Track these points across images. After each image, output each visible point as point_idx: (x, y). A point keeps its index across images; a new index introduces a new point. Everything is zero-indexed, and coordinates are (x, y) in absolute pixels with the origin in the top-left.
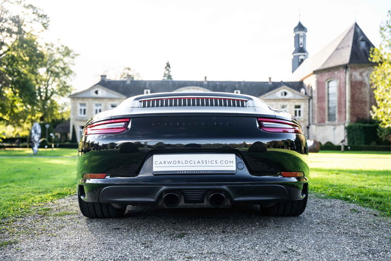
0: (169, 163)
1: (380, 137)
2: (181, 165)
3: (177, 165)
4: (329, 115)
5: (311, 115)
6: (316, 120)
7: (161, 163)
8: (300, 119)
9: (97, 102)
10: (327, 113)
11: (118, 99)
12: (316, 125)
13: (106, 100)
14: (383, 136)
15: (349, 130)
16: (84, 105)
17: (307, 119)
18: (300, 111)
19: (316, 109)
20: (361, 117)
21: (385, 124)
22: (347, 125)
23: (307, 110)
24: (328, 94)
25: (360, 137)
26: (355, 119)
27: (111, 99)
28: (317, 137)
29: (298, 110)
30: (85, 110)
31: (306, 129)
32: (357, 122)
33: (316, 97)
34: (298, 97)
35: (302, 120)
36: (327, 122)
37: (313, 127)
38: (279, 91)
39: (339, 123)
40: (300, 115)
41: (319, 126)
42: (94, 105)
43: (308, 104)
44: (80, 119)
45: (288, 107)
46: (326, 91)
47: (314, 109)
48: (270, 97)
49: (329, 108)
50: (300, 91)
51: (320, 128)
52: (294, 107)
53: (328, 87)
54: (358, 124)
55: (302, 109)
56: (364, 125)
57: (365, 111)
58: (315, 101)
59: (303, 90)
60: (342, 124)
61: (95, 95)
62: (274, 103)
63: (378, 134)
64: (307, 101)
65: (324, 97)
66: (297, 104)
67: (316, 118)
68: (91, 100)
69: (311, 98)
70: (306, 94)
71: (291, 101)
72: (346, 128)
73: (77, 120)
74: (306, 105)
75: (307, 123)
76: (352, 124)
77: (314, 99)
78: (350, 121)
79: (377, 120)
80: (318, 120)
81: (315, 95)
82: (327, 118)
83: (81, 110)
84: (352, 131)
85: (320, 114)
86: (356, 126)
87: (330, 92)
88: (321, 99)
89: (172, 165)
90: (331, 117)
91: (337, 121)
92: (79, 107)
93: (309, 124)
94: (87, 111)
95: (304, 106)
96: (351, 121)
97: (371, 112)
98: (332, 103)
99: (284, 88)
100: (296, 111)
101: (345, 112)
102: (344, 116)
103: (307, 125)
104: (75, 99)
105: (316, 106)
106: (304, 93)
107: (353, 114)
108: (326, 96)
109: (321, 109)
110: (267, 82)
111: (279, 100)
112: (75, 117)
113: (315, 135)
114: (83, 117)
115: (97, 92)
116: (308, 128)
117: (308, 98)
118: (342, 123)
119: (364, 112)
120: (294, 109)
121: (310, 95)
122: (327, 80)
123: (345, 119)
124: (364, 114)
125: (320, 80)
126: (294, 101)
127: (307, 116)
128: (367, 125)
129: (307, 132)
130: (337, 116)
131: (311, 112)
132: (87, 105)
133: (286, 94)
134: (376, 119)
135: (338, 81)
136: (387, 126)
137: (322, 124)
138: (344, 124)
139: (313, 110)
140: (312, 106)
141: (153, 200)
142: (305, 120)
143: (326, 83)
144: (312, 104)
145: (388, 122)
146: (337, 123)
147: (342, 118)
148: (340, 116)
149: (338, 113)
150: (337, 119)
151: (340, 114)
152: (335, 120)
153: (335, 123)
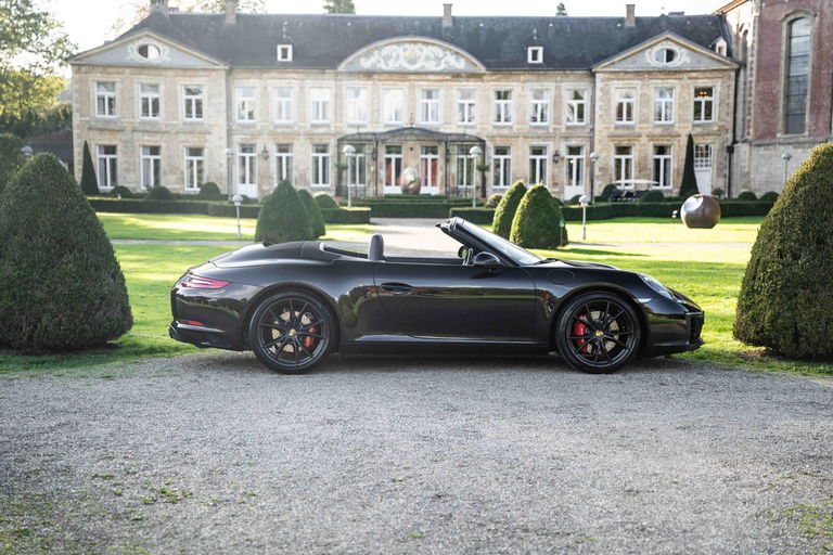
4: (787, 115)
5: (740, 115)
6: (751, 130)
8: (709, 125)
9: (146, 79)
10: (781, 111)
11: (206, 70)
12: (750, 143)
13: (171, 73)
16: (111, 86)
17: (731, 126)
18: (709, 105)
19: (752, 98)
23: (732, 101)
24: (789, 58)
27: (185, 70)
28: (752, 176)
29: (703, 100)
30: (110, 100)
31: (726, 154)
33: (754, 66)
34: (706, 64)
35: (716, 128)
36: (779, 135)
37: (742, 150)
38: (651, 47)
39: (811, 139)
40: (708, 115)
41: (759, 146)
42: (137, 87)
43: (733, 83)
44: (99, 125)
45: (676, 91)
46: (784, 48)
47: (749, 99)
48: (628, 66)
49: (787, 96)
50: (713, 49)
51: (762, 151)
52: (693, 91)
53: (790, 37)
55: (715, 99)
58: (750, 76)
59: (721, 43)
60: (819, 142)
61: (137, 58)
62: (637, 83)
64: (733, 74)
65: (778, 65)
66: (703, 83)
67: (751, 124)
68: (127, 71)
69: (743, 65)
70: (729, 53)
71: (685, 76)
73: (90, 129)
74: (729, 86)
75: (730, 136)
77: (749, 72)
80: (756, 131)
81: (752, 59)
82: (780, 124)
83: (101, 99)
85: (763, 112)
87: (795, 52)
88: (766, 71)
90: (793, 123)
91: (806, 133)
92: (96, 92)
93: (735, 142)
94: (118, 103)
95: (721, 90)
98: (798, 82)
99: (667, 39)
100: (698, 104)
102: (827, 120)
103: (729, 143)
104: (83, 69)
105: (753, 92)
106: (724, 53)
108: (783, 62)
109: (767, 98)
110: (621, 20)
111: (651, 73)
112: (87, 119)
113: (746, 170)
114: (110, 121)
115: (143, 51)
116: (730, 150)
117: (736, 66)
118: (819, 139)
120: (693, 99)
121: (740, 59)
122: (787, 16)
123: (830, 127)
125: (768, 17)
126: (694, 74)
127: (730, 119)
129: (727, 163)
130: (807, 120)
131: (740, 108)
132: (118, 86)
133: (670, 55)
135: (817, 19)
137: (767, 141)
139: (744, 102)
140: (744, 90)
142: (722, 129)
143: (785, 24)
144: (745, 84)
146: (806, 139)
147: (820, 124)
148: (816, 119)
149: (811, 112)
150: (807, 128)
151: (818, 113)
152: (803, 132)
153: (801, 139)
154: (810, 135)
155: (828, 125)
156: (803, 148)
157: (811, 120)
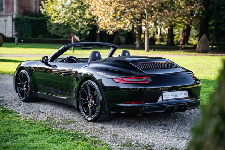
0: (169, 96)
1: (50, 31)
2: (172, 96)
3: (171, 96)
7: (166, 96)
14: (52, 31)
15: (17, 22)
20: (28, 10)
21: (54, 20)
22: (14, 17)
25: (28, 30)
26: (22, 11)
32: (24, 14)
39: (6, 14)
54: (25, 17)
56: (31, 18)
57: (31, 4)
60: (10, 16)
63: (48, 29)
72: (13, 20)
76: (20, 16)
78: (17, 12)
79: (46, 15)
84: (20, 23)
86: (23, 19)
89: (170, 96)
91: (4, 12)
96: (19, 13)
97: (40, 7)
101: (13, 4)
102: (12, 8)
107: (20, 6)
118: (9, 14)
119: (29, 5)
123: (13, 11)
124: (30, 7)
128: (34, 18)
130: (4, 7)
134: (44, 14)
136: (56, 22)
138: (12, 16)
141: (163, 112)
145: (57, 18)
146: (4, 14)
147: (9, 9)
148: (7, 7)
149: (5, 4)
150: (4, 10)
151: (8, 5)
152: (3, 11)
153: (2, 14)
154: (5, 13)
155: (12, 9)
156: (3, 17)
157: (5, 7)
